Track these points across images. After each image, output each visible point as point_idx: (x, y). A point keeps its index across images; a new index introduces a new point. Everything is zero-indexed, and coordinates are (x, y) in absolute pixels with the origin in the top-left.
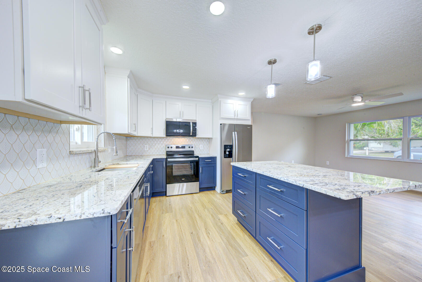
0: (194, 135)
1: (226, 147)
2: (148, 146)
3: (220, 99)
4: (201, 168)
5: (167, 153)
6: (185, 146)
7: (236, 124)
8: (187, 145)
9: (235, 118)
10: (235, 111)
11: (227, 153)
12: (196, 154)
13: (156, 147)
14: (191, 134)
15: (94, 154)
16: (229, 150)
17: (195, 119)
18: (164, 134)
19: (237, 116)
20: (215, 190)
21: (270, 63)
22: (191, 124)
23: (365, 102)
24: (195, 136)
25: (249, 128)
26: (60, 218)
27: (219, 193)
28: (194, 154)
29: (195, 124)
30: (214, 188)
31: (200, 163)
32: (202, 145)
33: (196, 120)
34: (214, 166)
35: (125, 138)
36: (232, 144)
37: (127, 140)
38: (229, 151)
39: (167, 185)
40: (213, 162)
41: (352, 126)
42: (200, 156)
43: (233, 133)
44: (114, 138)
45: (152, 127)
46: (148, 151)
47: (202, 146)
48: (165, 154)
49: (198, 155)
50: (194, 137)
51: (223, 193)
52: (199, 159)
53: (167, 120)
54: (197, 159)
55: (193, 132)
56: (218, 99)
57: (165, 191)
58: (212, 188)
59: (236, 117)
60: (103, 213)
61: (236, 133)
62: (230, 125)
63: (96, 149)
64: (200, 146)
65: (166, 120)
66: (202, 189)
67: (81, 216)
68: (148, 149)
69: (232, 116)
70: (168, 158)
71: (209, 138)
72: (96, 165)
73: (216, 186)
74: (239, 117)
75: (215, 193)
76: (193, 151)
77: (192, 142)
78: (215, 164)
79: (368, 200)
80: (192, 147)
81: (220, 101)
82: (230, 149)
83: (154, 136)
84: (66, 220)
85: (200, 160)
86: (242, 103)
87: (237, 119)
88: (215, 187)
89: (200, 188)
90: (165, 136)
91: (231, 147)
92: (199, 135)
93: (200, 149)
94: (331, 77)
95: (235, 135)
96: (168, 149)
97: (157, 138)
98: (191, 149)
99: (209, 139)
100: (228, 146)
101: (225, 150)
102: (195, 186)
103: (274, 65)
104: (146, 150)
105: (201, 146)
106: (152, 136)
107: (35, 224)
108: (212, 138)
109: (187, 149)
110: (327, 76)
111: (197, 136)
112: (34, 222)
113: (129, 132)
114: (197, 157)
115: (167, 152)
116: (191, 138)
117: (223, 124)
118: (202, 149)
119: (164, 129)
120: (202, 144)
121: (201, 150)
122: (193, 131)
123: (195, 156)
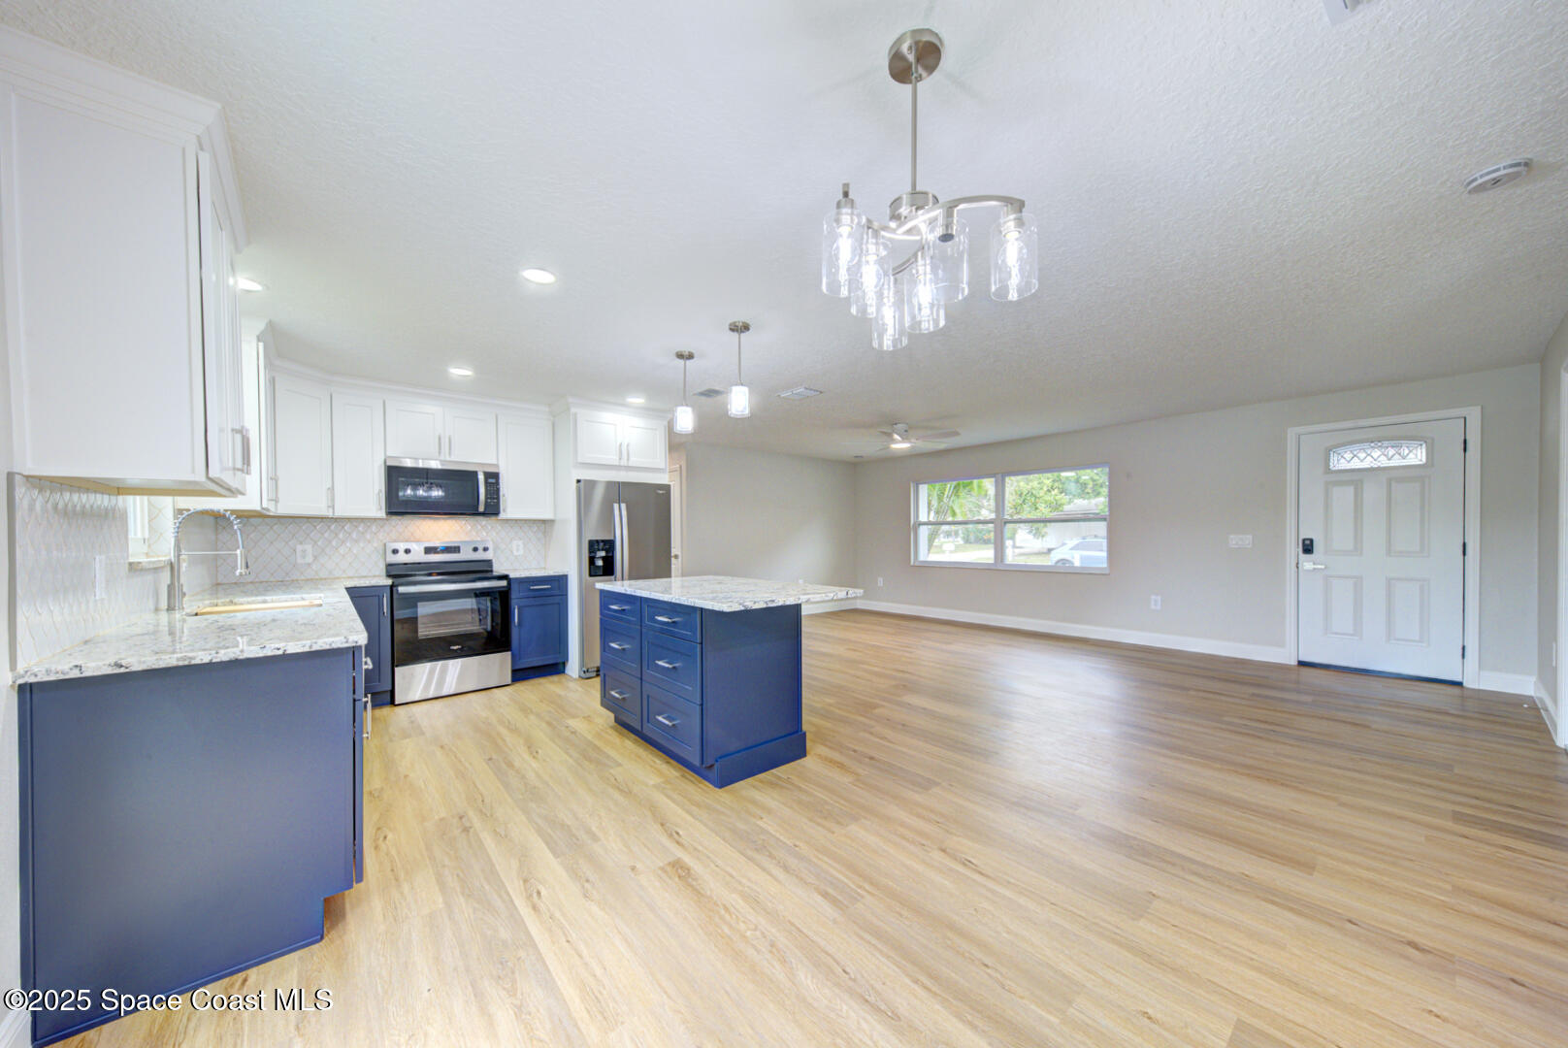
0: (493, 510)
1: (593, 546)
2: (309, 548)
3: (573, 410)
4: (516, 611)
5: (387, 571)
6: (459, 547)
7: (623, 483)
8: (465, 542)
9: (622, 464)
10: (621, 445)
11: (600, 563)
12: (499, 569)
13: (342, 550)
14: (481, 509)
15: (169, 573)
16: (603, 554)
17: (494, 462)
18: (381, 509)
19: (628, 460)
20: (564, 672)
21: (680, 356)
22: (481, 477)
23: (910, 442)
24: (497, 514)
25: (661, 492)
26: (279, 649)
27: (575, 679)
28: (492, 571)
29: (493, 478)
30: (561, 667)
31: (514, 595)
32: (520, 543)
33: (497, 466)
34: (559, 604)
35: (212, 519)
36: (612, 538)
37: (217, 529)
38: (603, 558)
39: (397, 670)
40: (557, 592)
41: (924, 489)
42: (512, 576)
43: (616, 506)
44: (236, 527)
45: (329, 485)
46: (309, 564)
47: (522, 546)
48: (384, 573)
49: (506, 573)
50: (493, 518)
51: (588, 675)
52: (509, 583)
53: (389, 463)
54: (504, 583)
55: (486, 502)
56: (569, 409)
57: (389, 688)
58: (556, 668)
59: (624, 462)
60: (347, 642)
61: (623, 506)
62: (610, 485)
63: (173, 560)
64: (515, 543)
65: (385, 462)
66: (520, 674)
67: (311, 647)
68: (309, 559)
69: (612, 458)
70: (397, 586)
71: (544, 522)
72: (175, 603)
73: (567, 660)
74: (634, 461)
75: (564, 680)
76: (489, 562)
77: (485, 534)
78: (564, 594)
79: (911, 652)
80: (486, 549)
81: (576, 414)
82: (607, 552)
83: (338, 513)
84: (288, 652)
85: (515, 587)
86: (639, 422)
87: (628, 468)
88: (564, 664)
89: (514, 671)
90: (382, 514)
91: (609, 545)
92: (509, 510)
93: (515, 553)
94: (821, 392)
95: (620, 513)
96: (392, 555)
97: (349, 519)
98: (480, 555)
99: (545, 525)
100: (602, 544)
101: (593, 555)
102: (498, 665)
103: (688, 362)
104: (300, 561)
105: (518, 546)
106: (330, 514)
107: (241, 657)
108: (551, 522)
109: (466, 555)
110: (811, 390)
111: (502, 516)
112: (239, 653)
113: (265, 506)
114: (505, 577)
115: (389, 566)
116: (483, 521)
117: (586, 481)
118: (521, 552)
119: (380, 491)
120: (521, 539)
121: (516, 557)
122: (486, 498)
123: (495, 574)
